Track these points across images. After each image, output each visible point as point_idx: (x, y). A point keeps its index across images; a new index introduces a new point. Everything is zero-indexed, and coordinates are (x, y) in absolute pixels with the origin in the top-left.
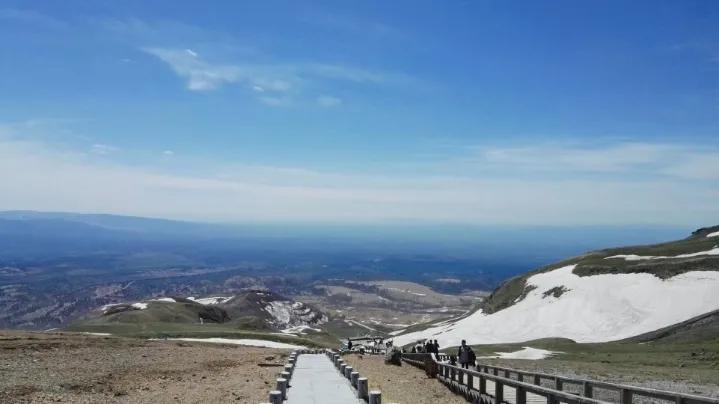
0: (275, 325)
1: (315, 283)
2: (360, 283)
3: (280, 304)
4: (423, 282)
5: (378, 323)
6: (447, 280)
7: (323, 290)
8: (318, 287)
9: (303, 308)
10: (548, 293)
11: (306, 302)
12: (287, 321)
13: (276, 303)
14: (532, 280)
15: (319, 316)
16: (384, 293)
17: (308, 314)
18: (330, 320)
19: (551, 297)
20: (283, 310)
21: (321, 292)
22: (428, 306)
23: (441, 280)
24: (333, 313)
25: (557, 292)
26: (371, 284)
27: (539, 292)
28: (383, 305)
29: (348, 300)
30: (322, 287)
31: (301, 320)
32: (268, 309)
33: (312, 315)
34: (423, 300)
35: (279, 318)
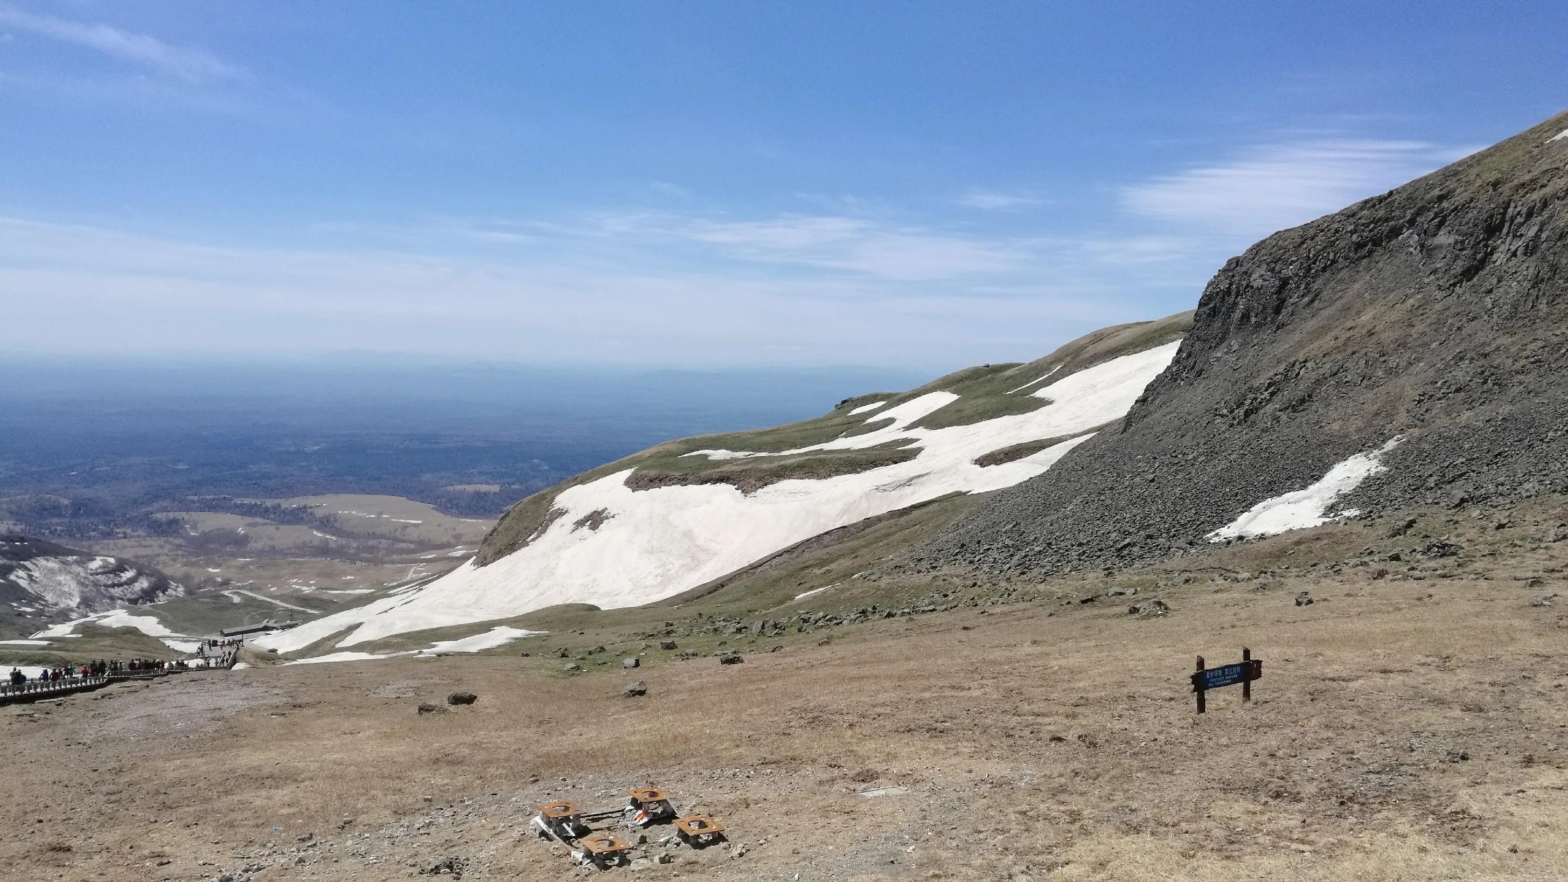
0: (40, 613)
1: (156, 505)
2: (269, 503)
3: (52, 564)
4: (421, 494)
5: (306, 590)
6: (470, 488)
7: (175, 521)
8: (161, 516)
9: (120, 568)
10: (580, 524)
11: (127, 555)
12: (74, 602)
13: (42, 561)
14: (562, 500)
15: (161, 585)
16: (326, 524)
17: (131, 581)
18: (189, 592)
19: (585, 530)
20: (61, 578)
21: (170, 528)
22: (424, 545)
23: (458, 487)
24: (198, 575)
25: (595, 520)
26: (294, 503)
27: (568, 521)
28: (324, 551)
29: (239, 543)
30: (171, 515)
31: (112, 598)
32: (19, 577)
33: (144, 583)
34: (413, 534)
35: (49, 597)
